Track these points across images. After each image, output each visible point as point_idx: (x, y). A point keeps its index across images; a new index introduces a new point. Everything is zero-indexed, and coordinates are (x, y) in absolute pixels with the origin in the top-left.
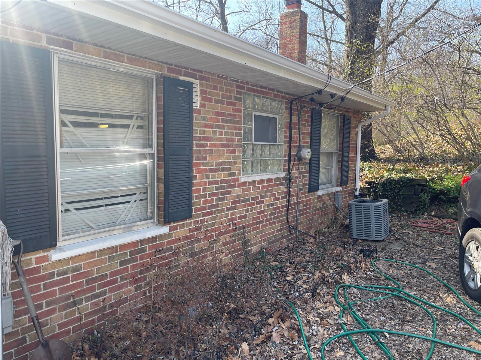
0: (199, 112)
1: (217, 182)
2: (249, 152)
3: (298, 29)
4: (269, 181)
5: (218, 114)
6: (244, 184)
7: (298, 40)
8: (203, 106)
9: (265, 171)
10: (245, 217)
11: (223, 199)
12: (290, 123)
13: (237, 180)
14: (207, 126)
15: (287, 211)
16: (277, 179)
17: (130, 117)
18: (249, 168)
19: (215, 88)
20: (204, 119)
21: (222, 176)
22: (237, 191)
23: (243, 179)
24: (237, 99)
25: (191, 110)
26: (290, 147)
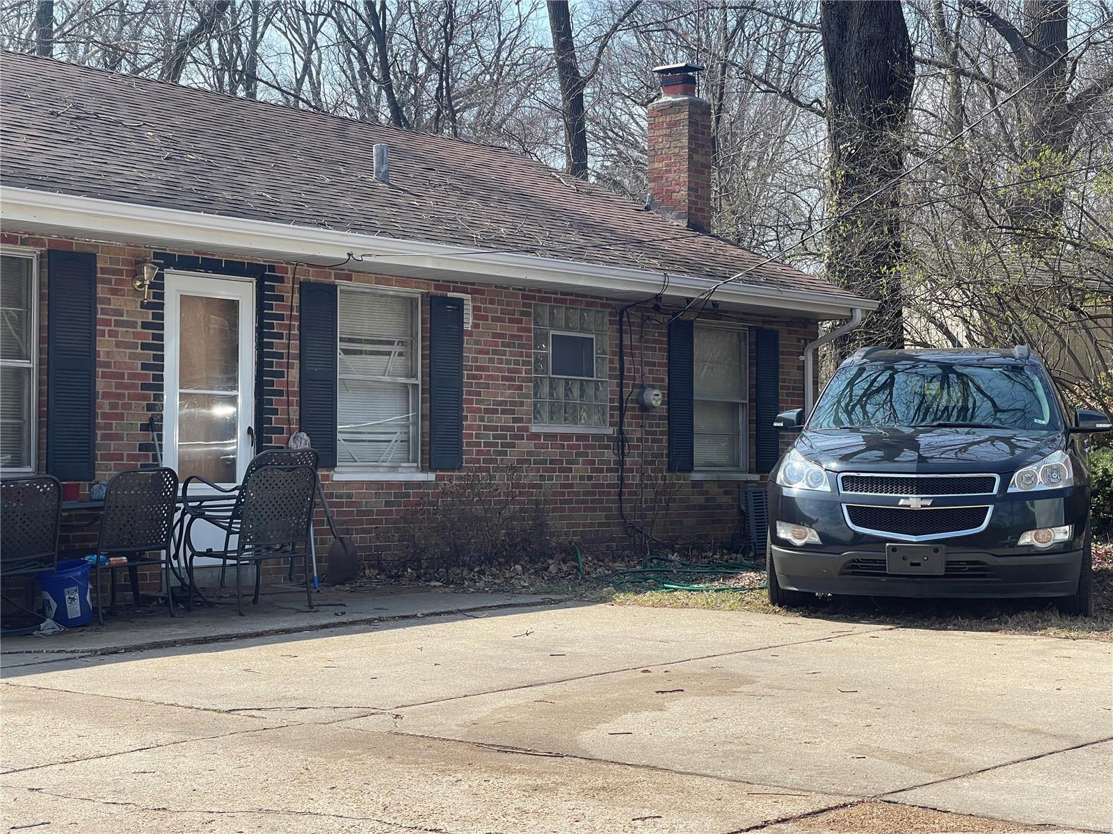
0: (470, 334)
1: (495, 428)
2: (546, 389)
3: (685, 141)
4: (581, 437)
5: (495, 335)
6: (536, 436)
7: (685, 165)
8: (476, 326)
9: (575, 421)
10: (539, 486)
11: (505, 453)
12: (621, 346)
13: (526, 429)
14: (481, 352)
15: (620, 494)
16: (596, 437)
17: (391, 343)
18: (546, 415)
19: (492, 302)
20: (477, 342)
21: (503, 420)
22: (525, 445)
23: (535, 429)
24: (523, 313)
25: (461, 332)
26: (621, 386)
